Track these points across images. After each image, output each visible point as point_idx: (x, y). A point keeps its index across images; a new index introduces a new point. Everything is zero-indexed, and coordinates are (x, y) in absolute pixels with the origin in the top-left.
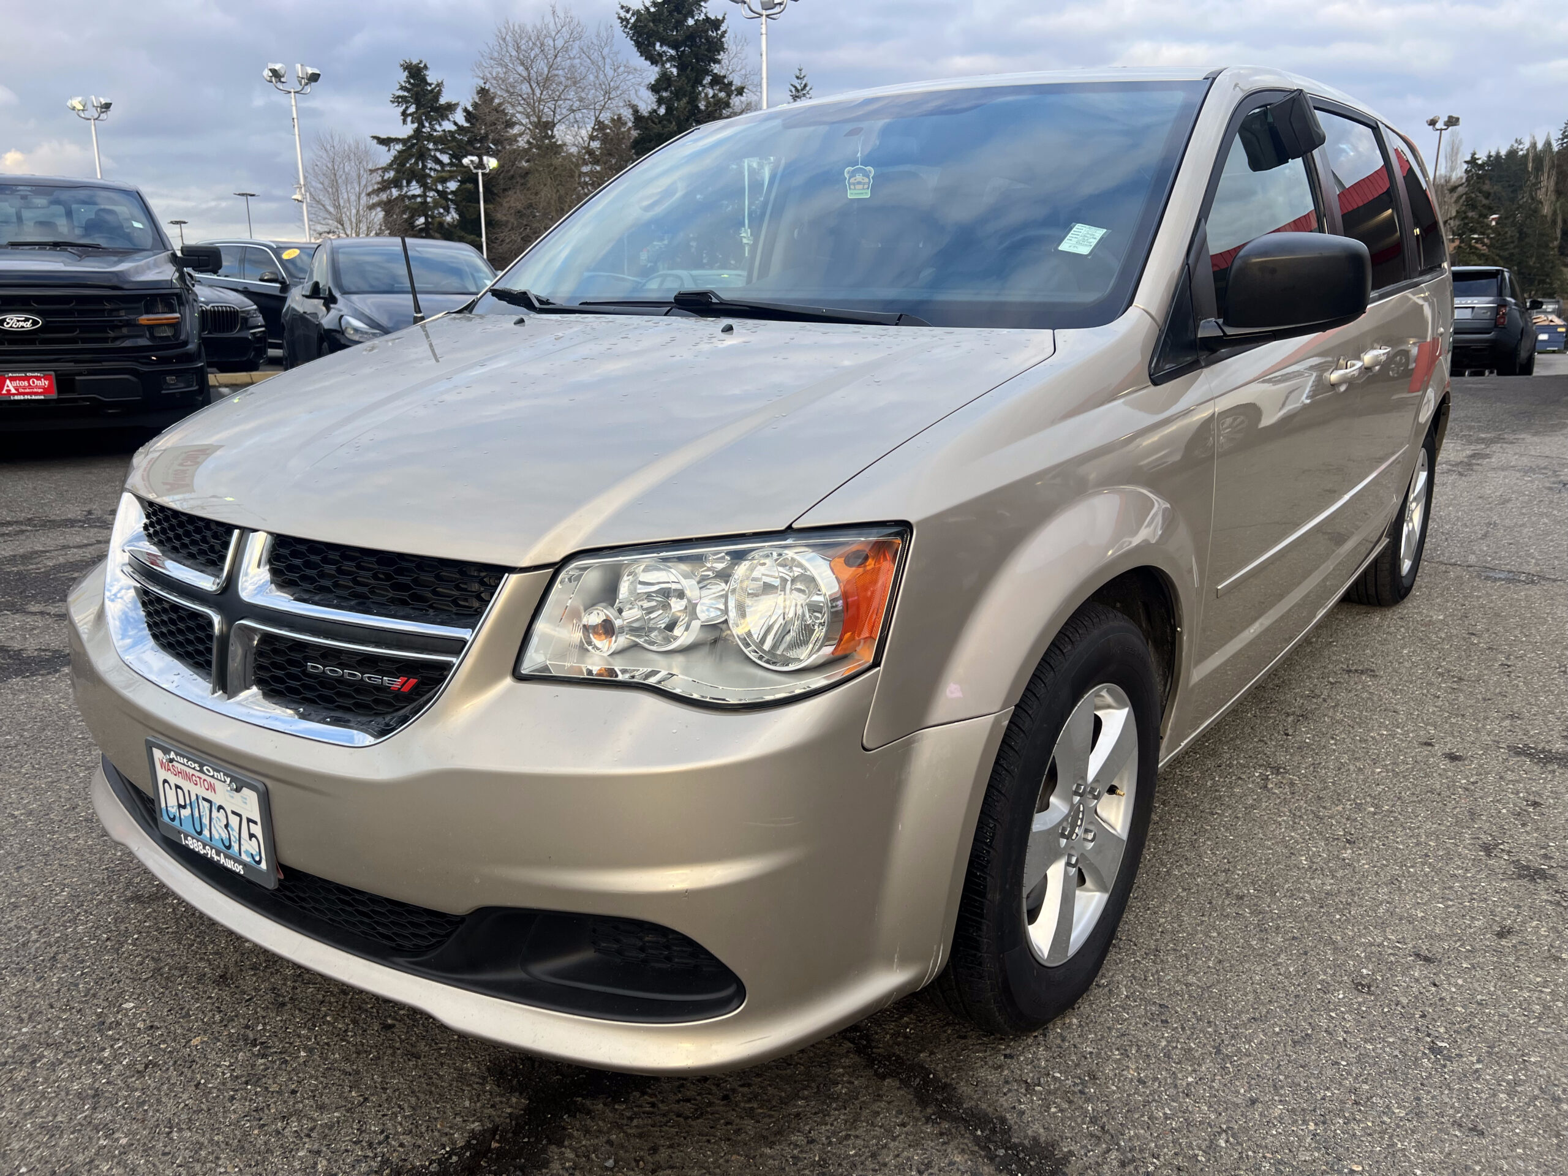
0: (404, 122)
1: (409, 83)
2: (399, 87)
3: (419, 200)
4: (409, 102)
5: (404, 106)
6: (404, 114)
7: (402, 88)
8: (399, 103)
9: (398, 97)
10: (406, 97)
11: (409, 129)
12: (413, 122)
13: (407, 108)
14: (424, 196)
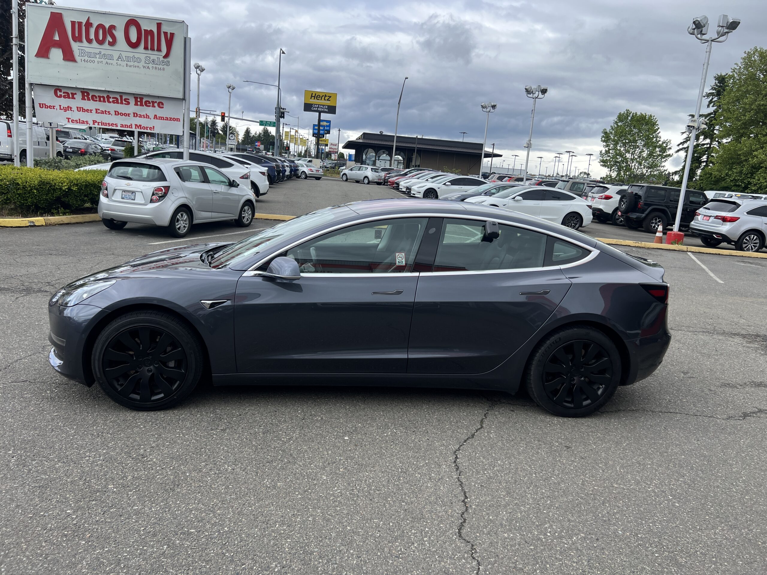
0: (708, 106)
1: (717, 86)
2: (711, 87)
3: (705, 146)
4: (714, 95)
5: (711, 98)
6: (710, 102)
7: (712, 89)
8: (708, 96)
9: (710, 93)
10: (714, 93)
11: (712, 109)
12: (713, 106)
13: (713, 99)
14: (711, 144)
